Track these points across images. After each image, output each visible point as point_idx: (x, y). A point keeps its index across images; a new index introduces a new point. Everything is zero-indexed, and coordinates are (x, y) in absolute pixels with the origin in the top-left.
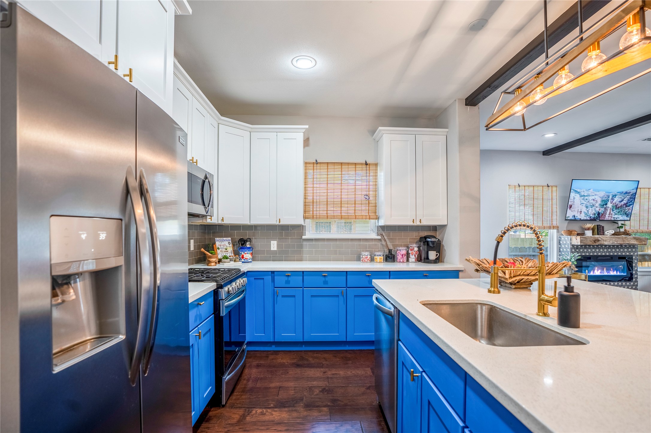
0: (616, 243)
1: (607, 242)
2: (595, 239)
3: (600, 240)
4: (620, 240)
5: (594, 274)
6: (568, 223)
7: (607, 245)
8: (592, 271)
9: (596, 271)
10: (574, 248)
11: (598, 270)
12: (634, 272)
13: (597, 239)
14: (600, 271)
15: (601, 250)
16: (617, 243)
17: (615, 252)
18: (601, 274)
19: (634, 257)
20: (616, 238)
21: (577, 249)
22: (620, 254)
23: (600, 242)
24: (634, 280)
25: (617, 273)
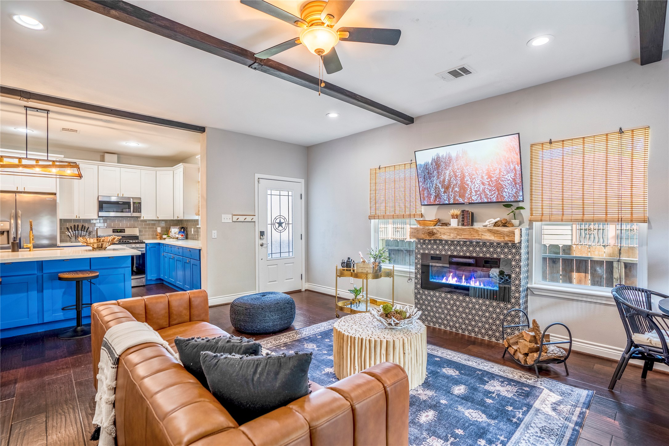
0: (459, 237)
1: (446, 236)
2: (429, 231)
3: (435, 232)
4: (465, 233)
5: (448, 282)
6: (438, 209)
7: (467, 242)
8: (445, 278)
9: (450, 278)
10: (420, 243)
11: (453, 277)
12: (513, 288)
13: (431, 231)
14: (456, 279)
15: (458, 248)
16: (461, 237)
17: (479, 252)
18: (457, 283)
19: (513, 263)
20: (459, 231)
21: (424, 244)
22: (488, 255)
23: (436, 235)
24: (513, 300)
25: (480, 285)
